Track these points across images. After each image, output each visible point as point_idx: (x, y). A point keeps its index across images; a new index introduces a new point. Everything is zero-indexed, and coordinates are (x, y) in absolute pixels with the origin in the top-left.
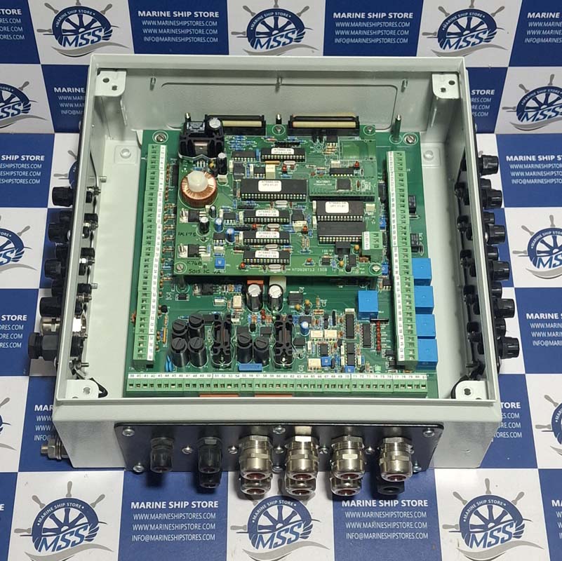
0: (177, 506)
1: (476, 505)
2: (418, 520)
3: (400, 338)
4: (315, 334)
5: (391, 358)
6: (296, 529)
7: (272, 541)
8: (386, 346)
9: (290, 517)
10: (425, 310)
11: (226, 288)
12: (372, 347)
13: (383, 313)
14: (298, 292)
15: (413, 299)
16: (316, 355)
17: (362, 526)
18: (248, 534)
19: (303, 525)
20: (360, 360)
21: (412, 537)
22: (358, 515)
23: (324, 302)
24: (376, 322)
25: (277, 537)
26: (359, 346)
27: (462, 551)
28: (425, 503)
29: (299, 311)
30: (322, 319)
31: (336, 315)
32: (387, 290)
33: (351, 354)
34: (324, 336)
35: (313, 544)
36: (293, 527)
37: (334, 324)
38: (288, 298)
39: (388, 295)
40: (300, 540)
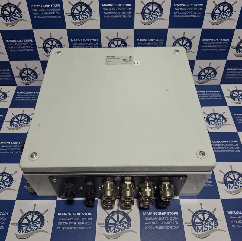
0: (76, 215)
1: (198, 214)
2: (174, 221)
6: (124, 225)
7: (115, 230)
9: (122, 219)
17: (152, 223)
18: (105, 227)
19: (127, 223)
21: (172, 228)
22: (150, 219)
25: (117, 228)
27: (193, 234)
28: (177, 213)
35: (132, 231)
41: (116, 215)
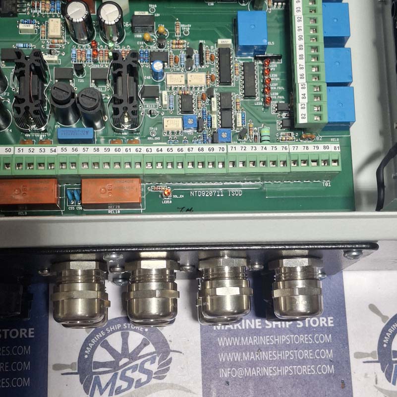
2: (319, 346)
3: (300, 86)
4: (174, 79)
5: (284, 114)
6: (147, 366)
7: (114, 384)
8: (277, 96)
9: (139, 348)
10: (336, 42)
11: (38, 7)
12: (257, 98)
13: (274, 46)
14: (147, 13)
15: (320, 24)
16: (175, 111)
17: (242, 358)
18: (78, 376)
19: (157, 359)
20: (239, 119)
21: (311, 371)
22: (236, 341)
23: (187, 27)
24: (262, 59)
26: (238, 97)
27: (381, 390)
28: (330, 322)
29: (149, 42)
30: (183, 55)
31: (204, 49)
32: (279, 8)
33: (225, 109)
34: (186, 81)
35: (172, 386)
36: (143, 363)
37: (201, 63)
38: (132, 22)
39: (281, 16)
40: (154, 381)
41: (119, 333)
